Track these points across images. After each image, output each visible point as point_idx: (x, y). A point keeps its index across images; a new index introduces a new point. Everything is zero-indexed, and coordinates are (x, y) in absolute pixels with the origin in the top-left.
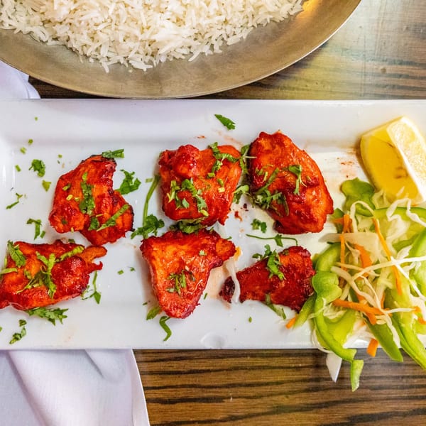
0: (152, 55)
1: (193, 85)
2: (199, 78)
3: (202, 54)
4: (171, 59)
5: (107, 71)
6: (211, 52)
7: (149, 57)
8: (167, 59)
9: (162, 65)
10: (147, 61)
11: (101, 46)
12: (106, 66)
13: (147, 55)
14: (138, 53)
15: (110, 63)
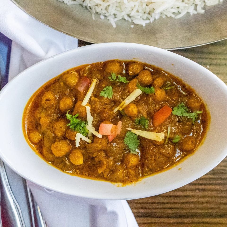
0: (149, 14)
1: (181, 39)
2: (185, 33)
3: (188, 13)
4: (164, 17)
5: (114, 26)
6: (195, 12)
7: (146, 15)
8: (160, 16)
9: (157, 22)
10: (145, 18)
11: (109, 6)
12: (113, 22)
13: (145, 13)
14: (138, 11)
15: (116, 20)
